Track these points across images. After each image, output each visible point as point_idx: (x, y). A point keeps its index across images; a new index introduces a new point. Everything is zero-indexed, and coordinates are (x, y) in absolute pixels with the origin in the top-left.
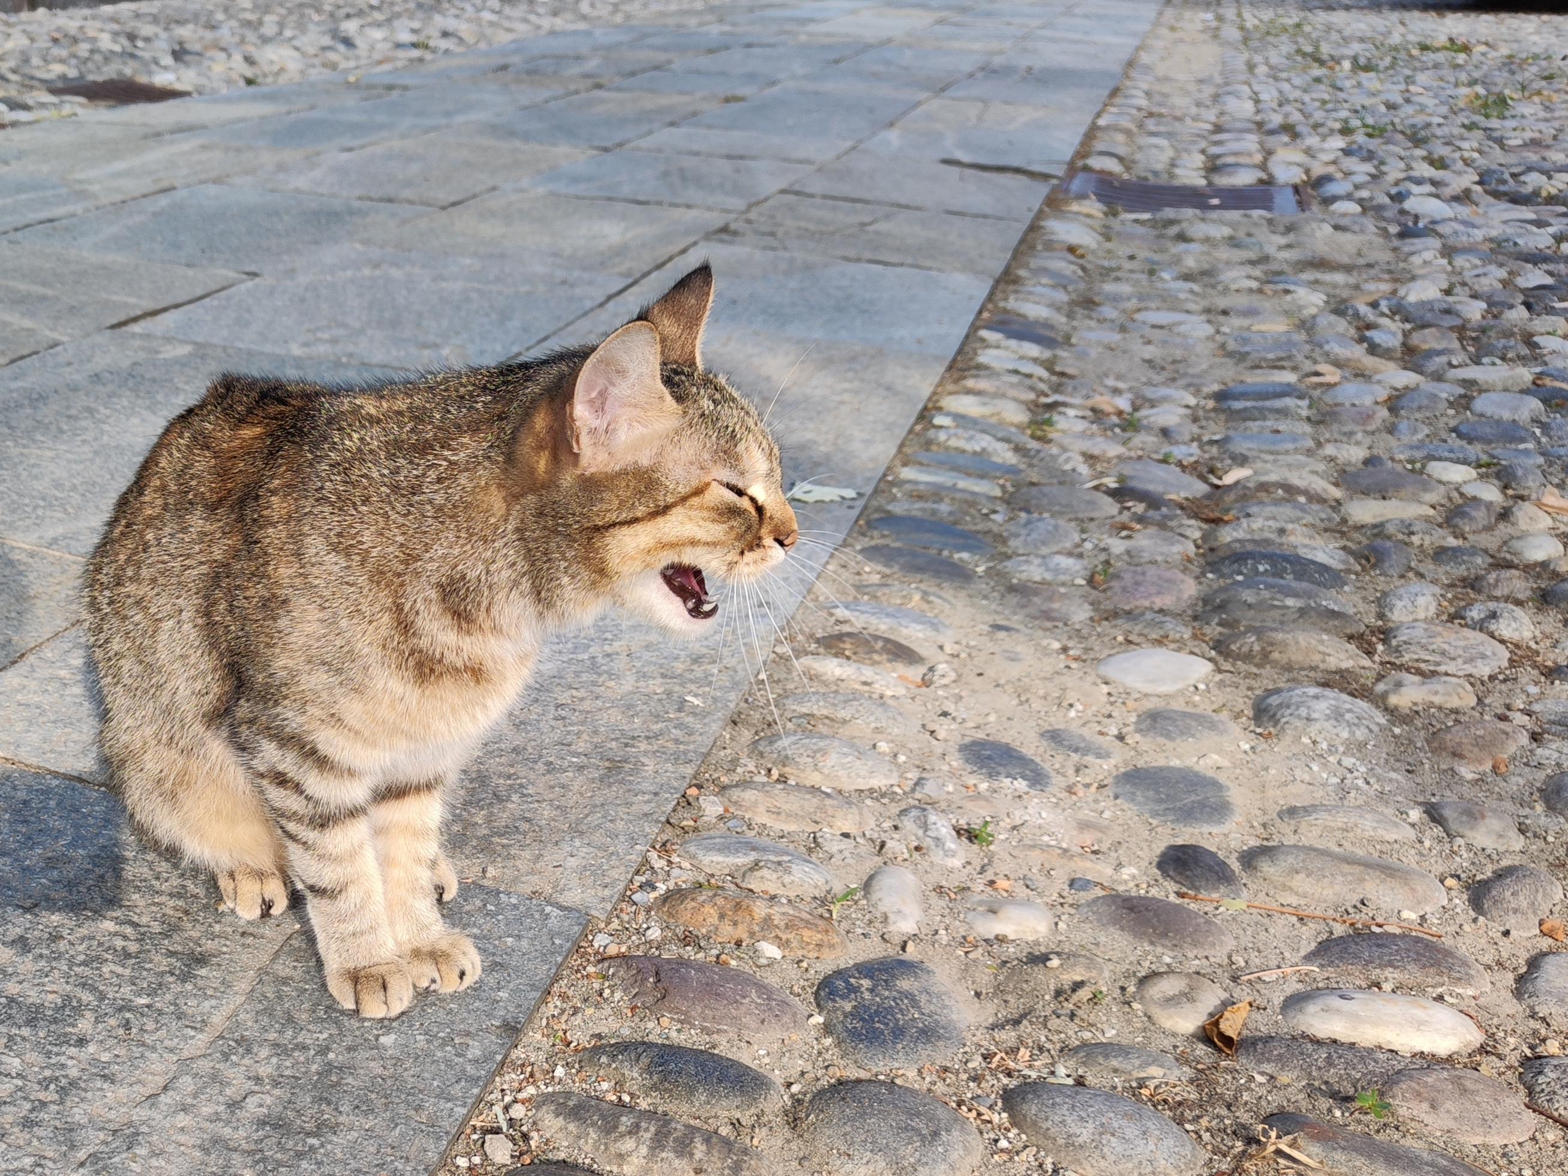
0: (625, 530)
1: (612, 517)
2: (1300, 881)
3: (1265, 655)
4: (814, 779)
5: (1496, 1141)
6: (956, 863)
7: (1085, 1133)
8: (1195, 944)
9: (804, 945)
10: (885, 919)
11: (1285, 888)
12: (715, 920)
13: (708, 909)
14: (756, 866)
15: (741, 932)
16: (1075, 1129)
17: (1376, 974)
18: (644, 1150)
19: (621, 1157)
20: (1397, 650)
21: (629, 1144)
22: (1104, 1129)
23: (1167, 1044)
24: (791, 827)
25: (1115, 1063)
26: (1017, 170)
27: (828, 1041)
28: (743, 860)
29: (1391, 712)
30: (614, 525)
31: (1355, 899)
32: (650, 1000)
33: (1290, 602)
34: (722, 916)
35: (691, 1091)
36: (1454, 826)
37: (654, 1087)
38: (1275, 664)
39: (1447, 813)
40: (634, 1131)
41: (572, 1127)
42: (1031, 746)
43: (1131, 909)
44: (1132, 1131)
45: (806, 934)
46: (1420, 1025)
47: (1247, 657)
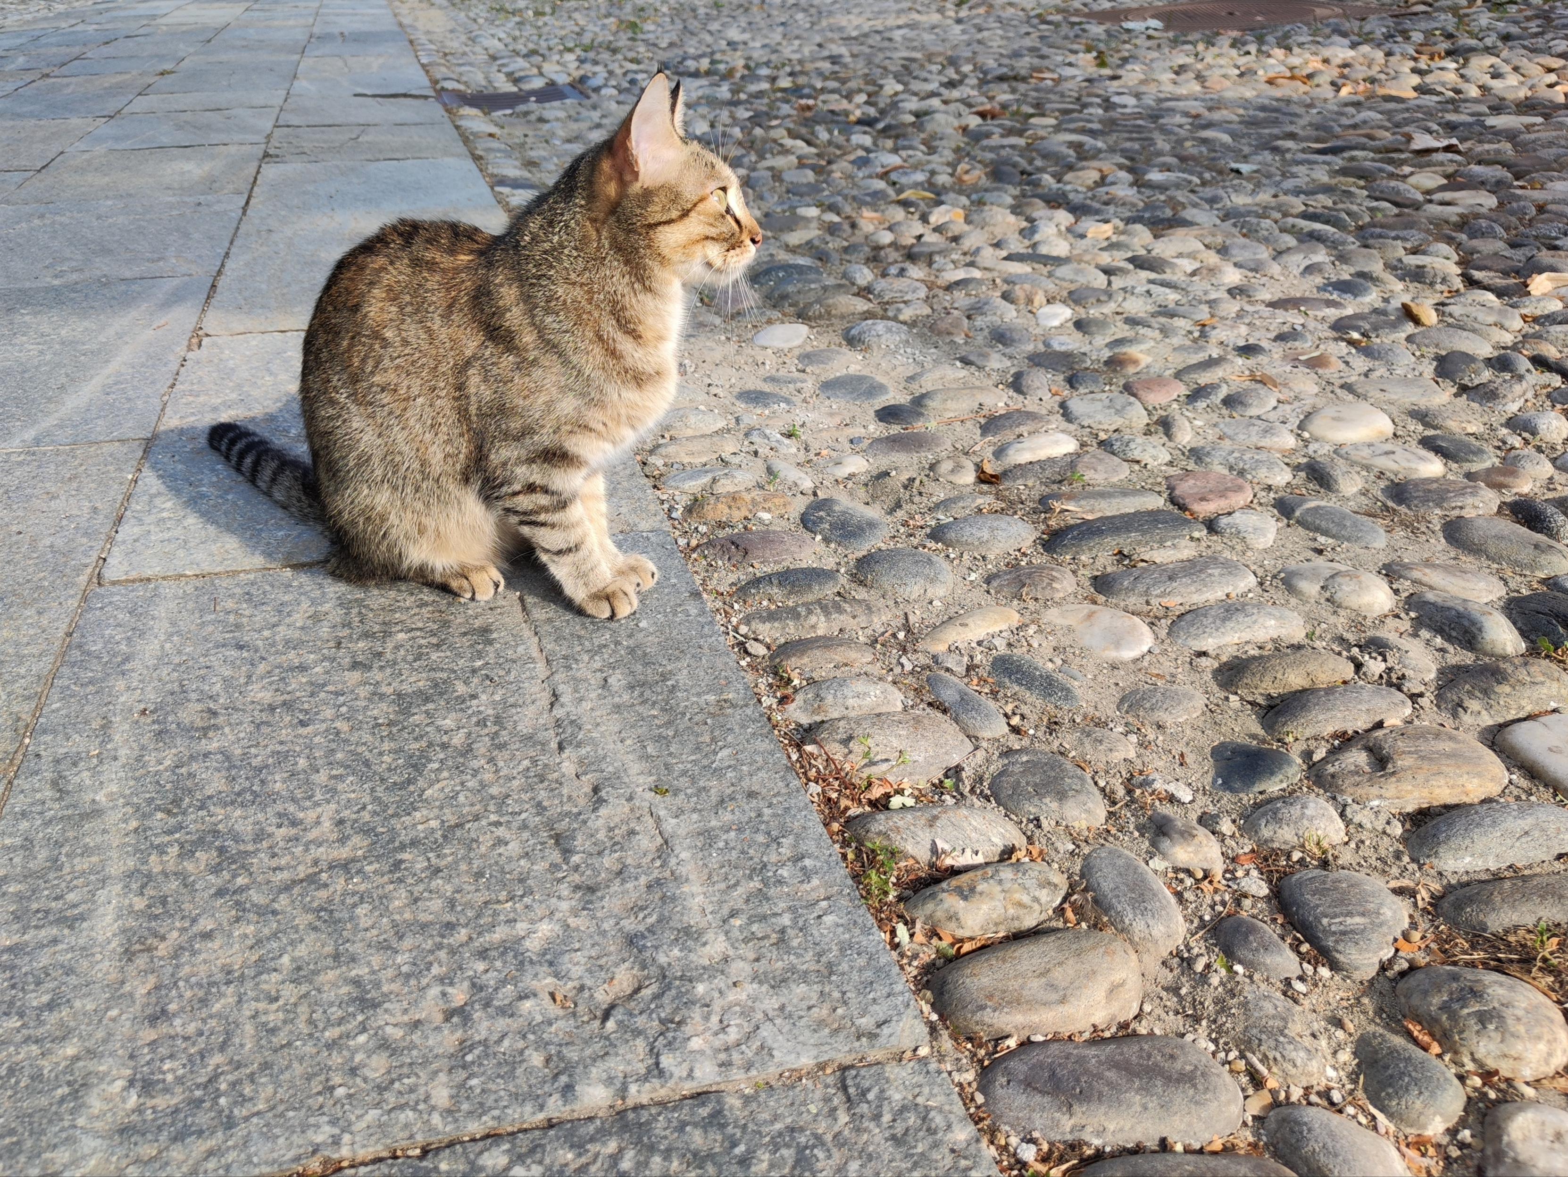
0: (667, 228)
1: (658, 217)
2: (950, 404)
3: (829, 313)
4: (690, 432)
5: (1122, 477)
6: (794, 450)
7: (985, 534)
8: (937, 445)
9: (777, 507)
10: (796, 485)
11: (945, 410)
12: (727, 511)
13: (720, 506)
14: (714, 481)
15: (744, 512)
16: (979, 535)
17: (1018, 431)
18: (823, 619)
19: (813, 627)
20: (879, 296)
21: (813, 619)
22: (992, 529)
23: (969, 489)
24: (704, 460)
25: (961, 504)
26: (405, 95)
27: (833, 545)
28: (706, 479)
29: (904, 323)
30: (660, 224)
31: (977, 406)
32: (740, 558)
33: (813, 286)
34: (730, 507)
35: (810, 586)
36: (979, 363)
37: (790, 593)
38: (835, 316)
39: (972, 358)
40: (810, 612)
41: (776, 624)
42: (767, 388)
43: (894, 441)
44: (1003, 525)
45: (776, 500)
46: (1057, 442)
47: (820, 317)
